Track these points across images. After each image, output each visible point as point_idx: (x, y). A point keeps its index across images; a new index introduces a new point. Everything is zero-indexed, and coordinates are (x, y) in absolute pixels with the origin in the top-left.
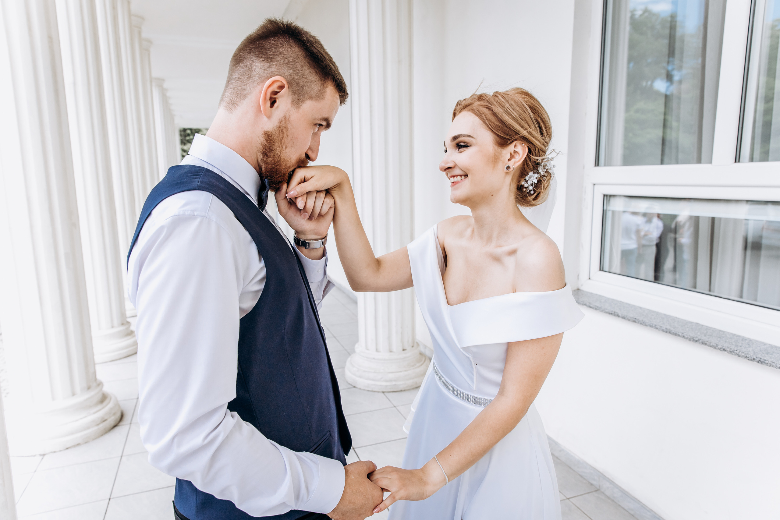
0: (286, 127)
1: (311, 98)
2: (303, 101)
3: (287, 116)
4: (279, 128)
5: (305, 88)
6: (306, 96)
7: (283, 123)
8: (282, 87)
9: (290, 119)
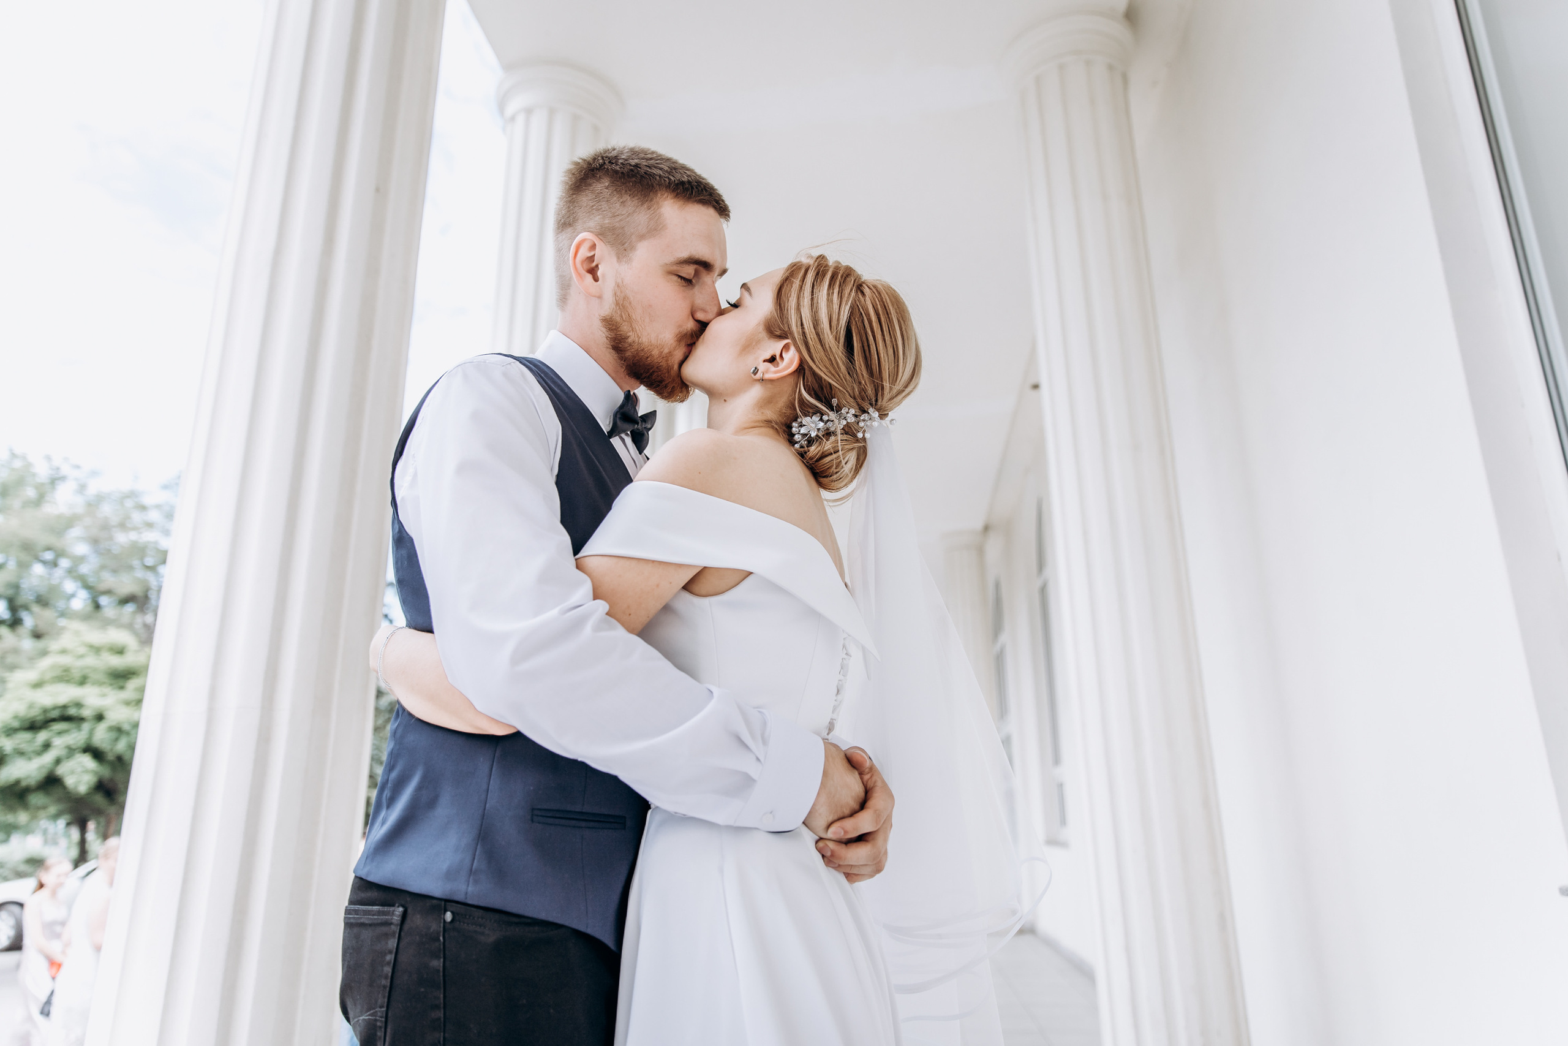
0: (625, 298)
1: (642, 237)
2: (633, 248)
3: (619, 281)
4: (617, 304)
5: (626, 229)
6: (634, 238)
7: (618, 294)
8: (593, 247)
9: (624, 283)
